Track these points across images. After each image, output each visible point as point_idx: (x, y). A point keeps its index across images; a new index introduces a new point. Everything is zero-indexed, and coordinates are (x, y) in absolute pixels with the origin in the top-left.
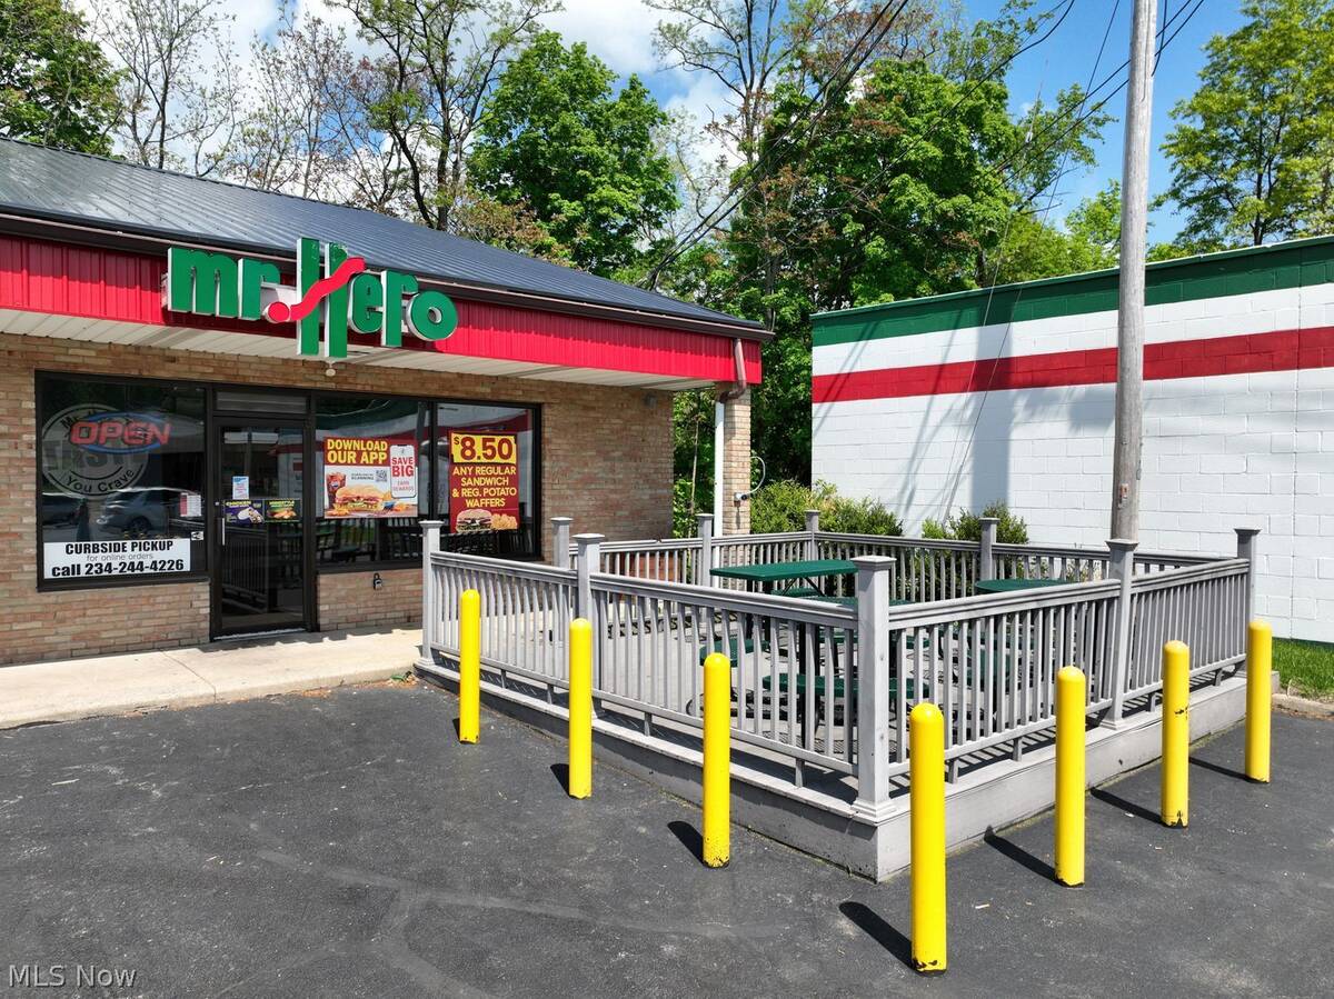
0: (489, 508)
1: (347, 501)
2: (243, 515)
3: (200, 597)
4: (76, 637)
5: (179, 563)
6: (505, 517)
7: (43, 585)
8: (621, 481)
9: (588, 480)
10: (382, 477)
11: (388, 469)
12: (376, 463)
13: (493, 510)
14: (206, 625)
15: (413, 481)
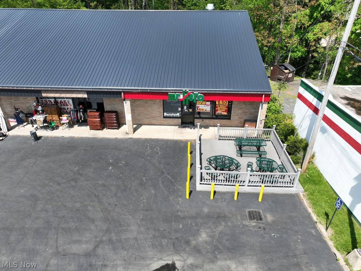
0: (222, 111)
1: (199, 109)
2: (185, 111)
3: (180, 120)
4: (167, 123)
5: (178, 116)
6: (225, 112)
7: (164, 117)
8: (248, 108)
9: (241, 108)
10: (205, 106)
11: (206, 105)
12: (204, 104)
13: (223, 112)
14: (181, 123)
15: (209, 107)
